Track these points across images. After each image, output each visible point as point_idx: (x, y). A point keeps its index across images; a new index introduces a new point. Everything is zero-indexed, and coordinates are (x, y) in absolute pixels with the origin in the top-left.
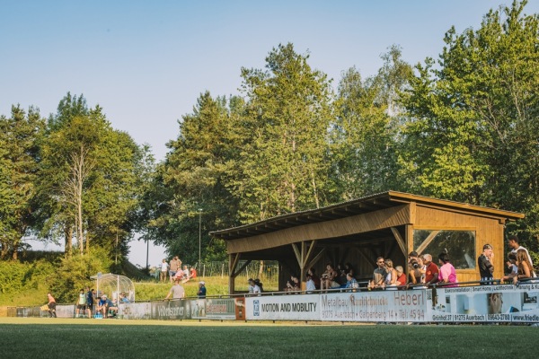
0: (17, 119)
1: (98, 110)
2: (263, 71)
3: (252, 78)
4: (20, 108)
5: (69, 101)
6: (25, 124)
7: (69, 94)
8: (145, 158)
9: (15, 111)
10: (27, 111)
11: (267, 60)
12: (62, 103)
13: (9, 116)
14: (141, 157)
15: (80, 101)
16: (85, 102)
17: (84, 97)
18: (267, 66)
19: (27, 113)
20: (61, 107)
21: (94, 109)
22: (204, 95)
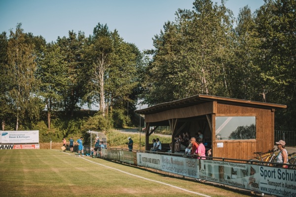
0: (72, 39)
1: (116, 32)
2: (191, 11)
3: (185, 15)
4: (74, 32)
5: (99, 27)
6: (76, 41)
7: (99, 24)
8: (144, 58)
9: (71, 34)
10: (77, 33)
11: (194, 4)
12: (95, 29)
13: (68, 37)
14: (141, 58)
15: (105, 27)
16: (107, 28)
17: (107, 25)
18: (193, 8)
19: (78, 35)
20: (95, 31)
21: (113, 32)
22: (167, 23)
